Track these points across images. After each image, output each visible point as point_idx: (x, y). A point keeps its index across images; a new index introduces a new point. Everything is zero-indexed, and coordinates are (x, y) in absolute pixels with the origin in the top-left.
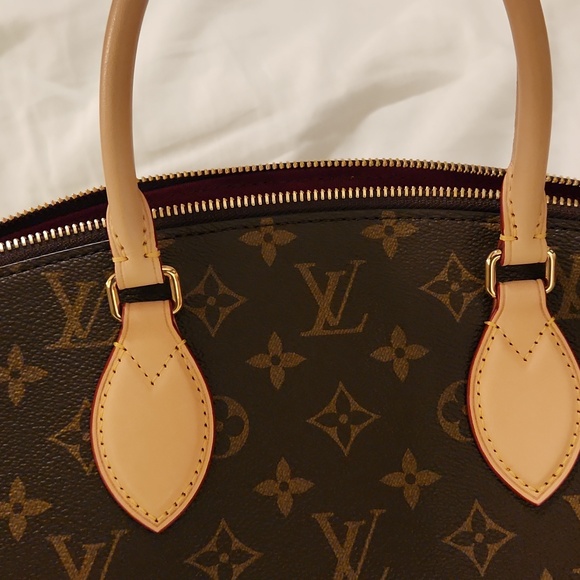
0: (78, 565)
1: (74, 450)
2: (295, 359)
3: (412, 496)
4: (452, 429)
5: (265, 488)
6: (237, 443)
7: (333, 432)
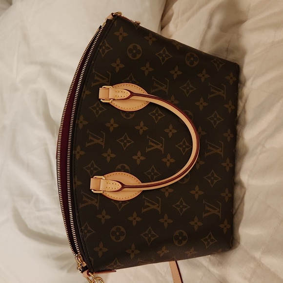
0: (149, 207)
1: (123, 205)
2: (109, 151)
3: (145, 128)
4: (132, 116)
5: (138, 162)
6: (127, 167)
7: (128, 144)
